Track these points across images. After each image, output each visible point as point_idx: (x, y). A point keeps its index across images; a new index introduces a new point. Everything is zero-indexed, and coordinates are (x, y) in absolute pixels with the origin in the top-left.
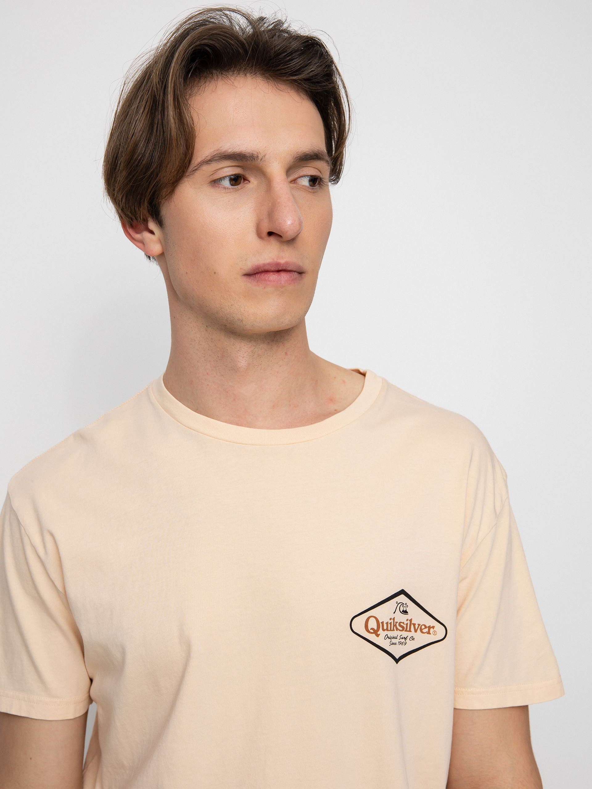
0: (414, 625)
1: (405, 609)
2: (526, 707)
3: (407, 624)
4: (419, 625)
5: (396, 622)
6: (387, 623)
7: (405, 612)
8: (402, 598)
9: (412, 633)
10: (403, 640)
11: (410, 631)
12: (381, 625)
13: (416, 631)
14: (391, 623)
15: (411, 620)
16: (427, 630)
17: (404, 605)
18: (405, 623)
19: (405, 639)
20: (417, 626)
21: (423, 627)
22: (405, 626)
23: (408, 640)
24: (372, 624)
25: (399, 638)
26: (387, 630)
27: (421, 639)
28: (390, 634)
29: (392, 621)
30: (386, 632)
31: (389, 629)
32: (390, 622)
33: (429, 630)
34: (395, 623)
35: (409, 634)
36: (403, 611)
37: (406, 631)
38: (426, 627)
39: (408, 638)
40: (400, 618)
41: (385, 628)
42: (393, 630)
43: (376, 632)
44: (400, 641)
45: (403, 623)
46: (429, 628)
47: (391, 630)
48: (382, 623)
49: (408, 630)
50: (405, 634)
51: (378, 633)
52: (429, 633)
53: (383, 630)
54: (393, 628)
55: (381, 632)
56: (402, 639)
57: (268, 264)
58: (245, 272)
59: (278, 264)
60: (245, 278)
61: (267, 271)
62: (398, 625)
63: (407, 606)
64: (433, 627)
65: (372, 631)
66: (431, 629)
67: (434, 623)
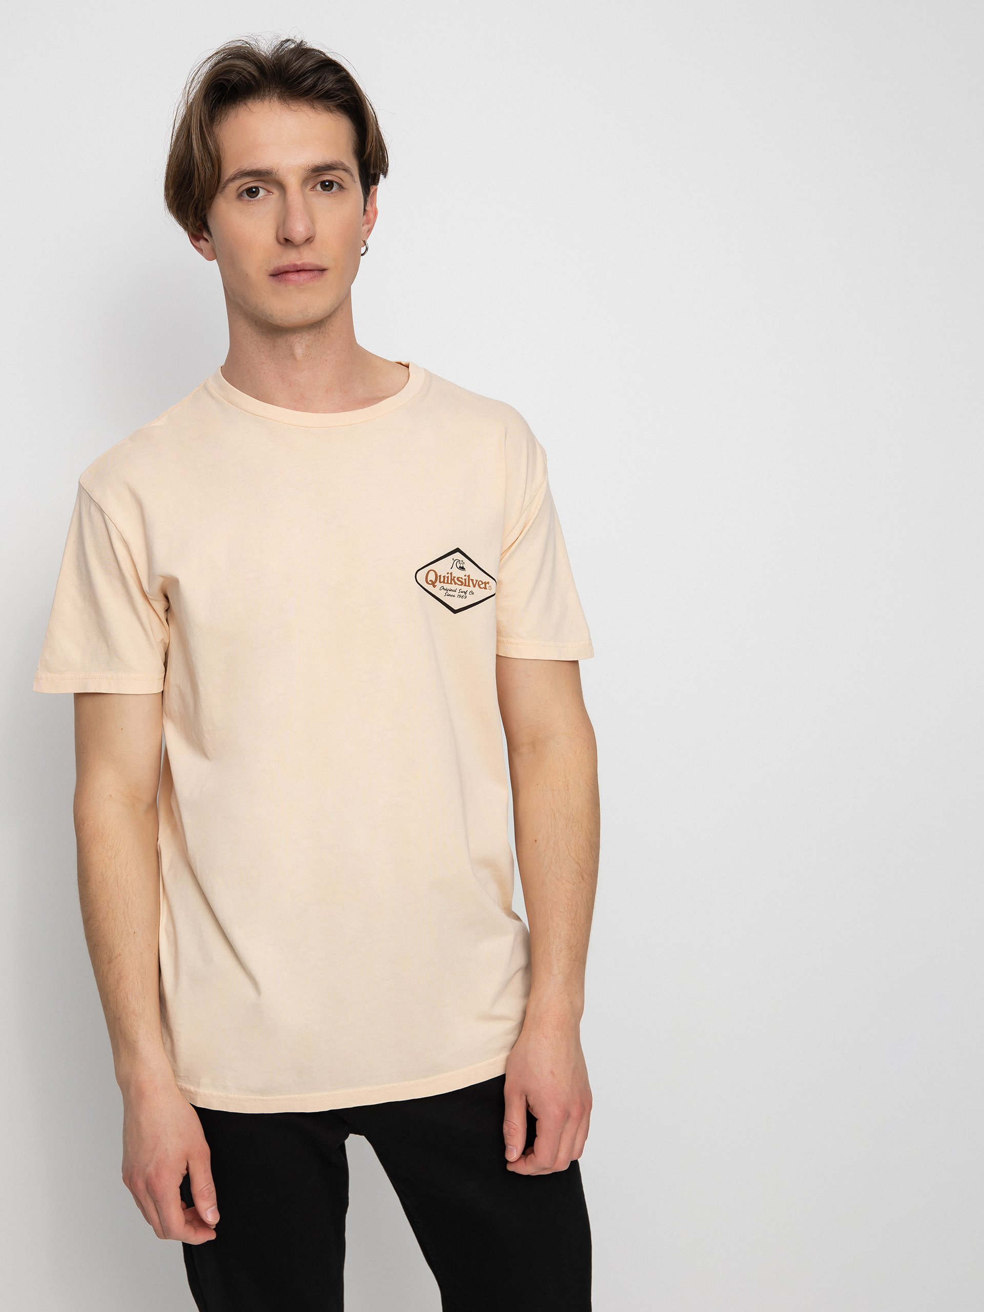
0: (472, 580)
1: (462, 566)
2: (576, 662)
3: (465, 579)
4: (477, 581)
5: (454, 577)
6: (444, 577)
7: (462, 568)
8: (458, 556)
9: (471, 588)
10: (463, 594)
11: (469, 586)
12: (438, 578)
13: (474, 586)
14: (448, 577)
15: (469, 576)
16: (483, 586)
17: (461, 562)
18: (464, 578)
19: (465, 593)
20: (475, 582)
21: (480, 583)
22: (464, 581)
23: (468, 595)
24: (432, 577)
25: (458, 591)
26: (444, 582)
27: (480, 594)
28: (446, 586)
29: (449, 575)
30: (442, 584)
31: (446, 582)
32: (447, 575)
33: (485, 586)
35: (469, 589)
36: (460, 567)
37: (465, 585)
38: (482, 583)
39: (468, 592)
40: (457, 573)
41: (442, 580)
42: (451, 583)
43: (433, 584)
44: (459, 594)
45: (462, 578)
46: (485, 583)
47: (448, 583)
48: (440, 576)
49: (467, 585)
50: (464, 588)
51: (435, 584)
52: (485, 588)
53: (440, 582)
54: (451, 582)
55: (437, 583)
56: (462, 592)
57: (287, 266)
58: (271, 273)
59: (295, 265)
60: (271, 278)
61: (287, 272)
62: (455, 579)
63: (464, 563)
64: (488, 583)
65: (430, 582)
66: (487, 585)
67: (488, 579)
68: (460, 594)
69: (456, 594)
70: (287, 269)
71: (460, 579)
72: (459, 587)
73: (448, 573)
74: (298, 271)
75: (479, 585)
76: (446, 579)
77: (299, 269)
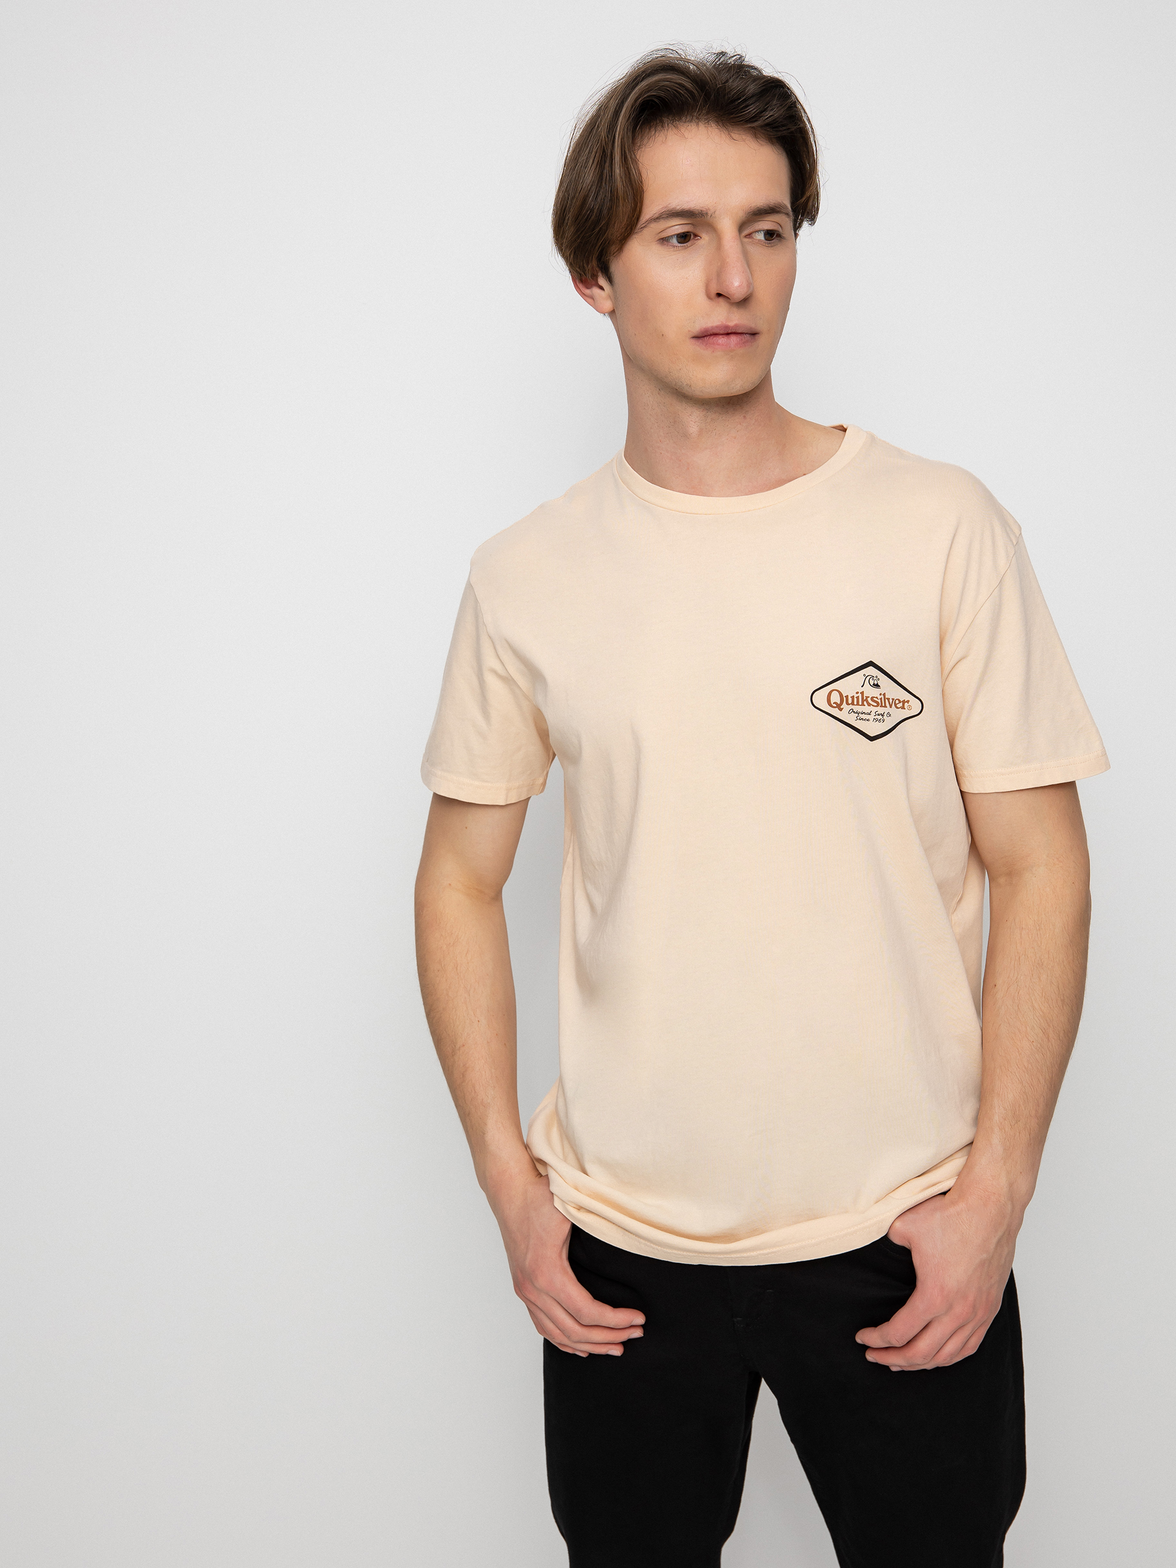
0: (888, 699)
1: (876, 683)
3: (881, 699)
4: (893, 699)
5: (867, 697)
6: (853, 697)
7: (877, 686)
8: (871, 670)
9: (888, 709)
10: (880, 717)
11: (885, 706)
12: (845, 698)
13: (891, 707)
14: (858, 698)
15: (884, 695)
16: (900, 705)
18: (879, 697)
19: (883, 715)
20: (891, 701)
21: (897, 702)
22: (879, 701)
23: (885, 717)
24: (835, 698)
25: (873, 714)
26: (853, 704)
27: (898, 714)
28: (856, 708)
29: (860, 695)
30: (851, 707)
31: (855, 703)
32: (856, 695)
33: (903, 705)
34: (865, 698)
35: (885, 710)
36: (874, 684)
37: (880, 706)
38: (900, 702)
39: (885, 714)
40: (870, 692)
41: (850, 701)
42: (863, 705)
43: (839, 706)
44: (875, 717)
45: (877, 698)
46: (904, 702)
47: (858, 704)
48: (847, 697)
49: (883, 704)
50: (881, 710)
51: (842, 707)
52: (903, 708)
53: (848, 704)
54: (863, 703)
55: (844, 705)
56: (878, 715)
57: (717, 327)
58: (693, 335)
59: (727, 327)
60: (693, 341)
61: (716, 334)
62: (869, 699)
63: (879, 679)
64: (908, 702)
65: (835, 705)
66: (906, 704)
67: (908, 697)
68: (877, 717)
69: (871, 717)
70: (715, 331)
71: (874, 699)
72: (874, 709)
73: (857, 693)
74: (728, 334)
75: (895, 705)
76: (855, 699)
77: (730, 332)
